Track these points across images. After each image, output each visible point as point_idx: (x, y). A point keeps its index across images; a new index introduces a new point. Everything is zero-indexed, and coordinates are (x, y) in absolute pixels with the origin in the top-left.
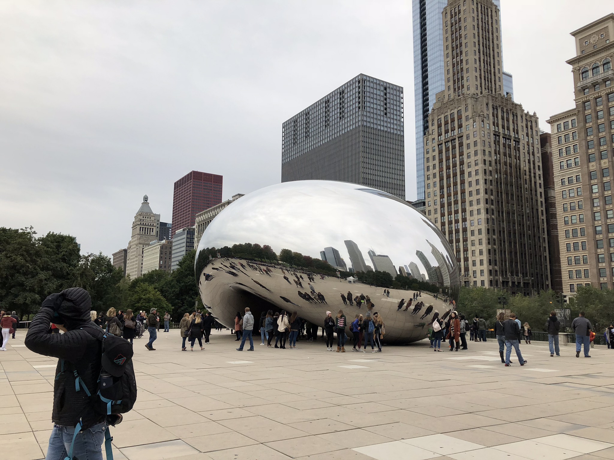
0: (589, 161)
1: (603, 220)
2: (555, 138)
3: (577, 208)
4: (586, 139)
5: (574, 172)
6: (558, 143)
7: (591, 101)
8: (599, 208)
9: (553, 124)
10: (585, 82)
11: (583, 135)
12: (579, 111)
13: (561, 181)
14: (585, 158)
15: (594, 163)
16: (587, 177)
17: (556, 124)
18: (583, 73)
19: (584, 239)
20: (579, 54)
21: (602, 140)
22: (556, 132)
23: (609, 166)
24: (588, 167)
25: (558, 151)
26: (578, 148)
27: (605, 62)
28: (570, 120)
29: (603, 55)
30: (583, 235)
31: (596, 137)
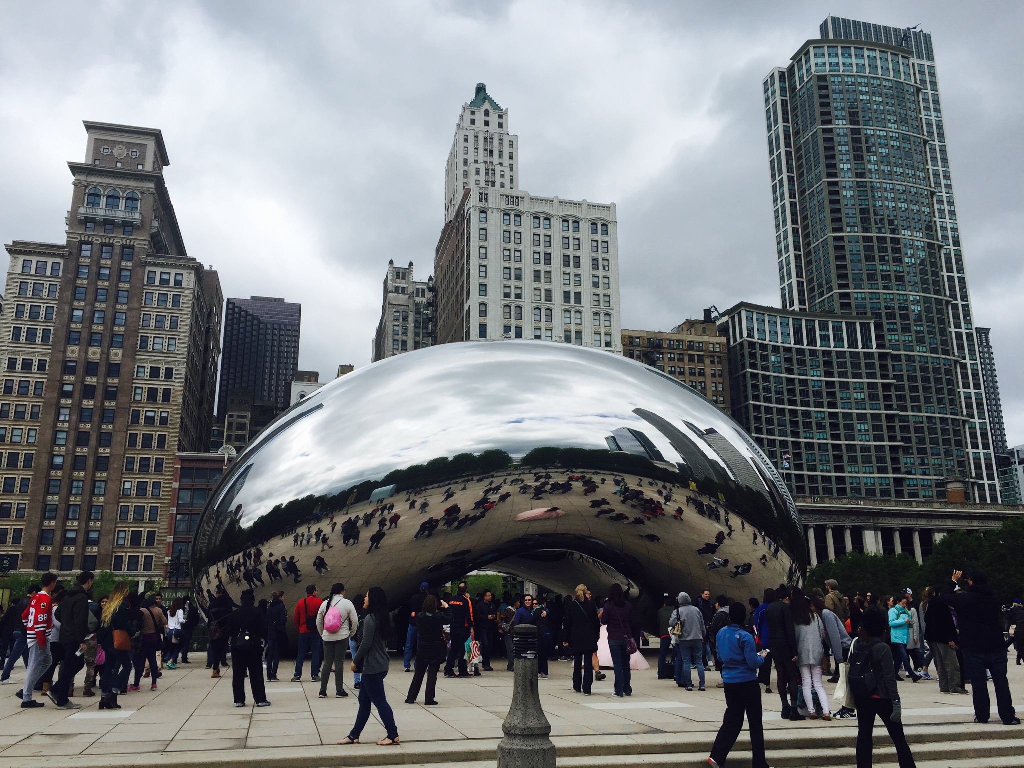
0: (69, 341)
1: (71, 447)
2: (14, 282)
3: (28, 416)
4: (71, 304)
5: (38, 352)
6: (18, 292)
7: (94, 245)
8: (66, 425)
9: (16, 256)
10: (90, 211)
11: (68, 294)
12: (70, 253)
13: (7, 362)
14: (63, 334)
15: (76, 349)
16: (59, 368)
17: (22, 259)
18: (90, 195)
19: (29, 474)
20: (90, 162)
21: (97, 315)
22: (20, 272)
23: (101, 359)
24: (65, 352)
25: (15, 307)
26: (55, 314)
27: (131, 196)
28: (50, 261)
29: (132, 184)
30: (28, 465)
31: (89, 308)
